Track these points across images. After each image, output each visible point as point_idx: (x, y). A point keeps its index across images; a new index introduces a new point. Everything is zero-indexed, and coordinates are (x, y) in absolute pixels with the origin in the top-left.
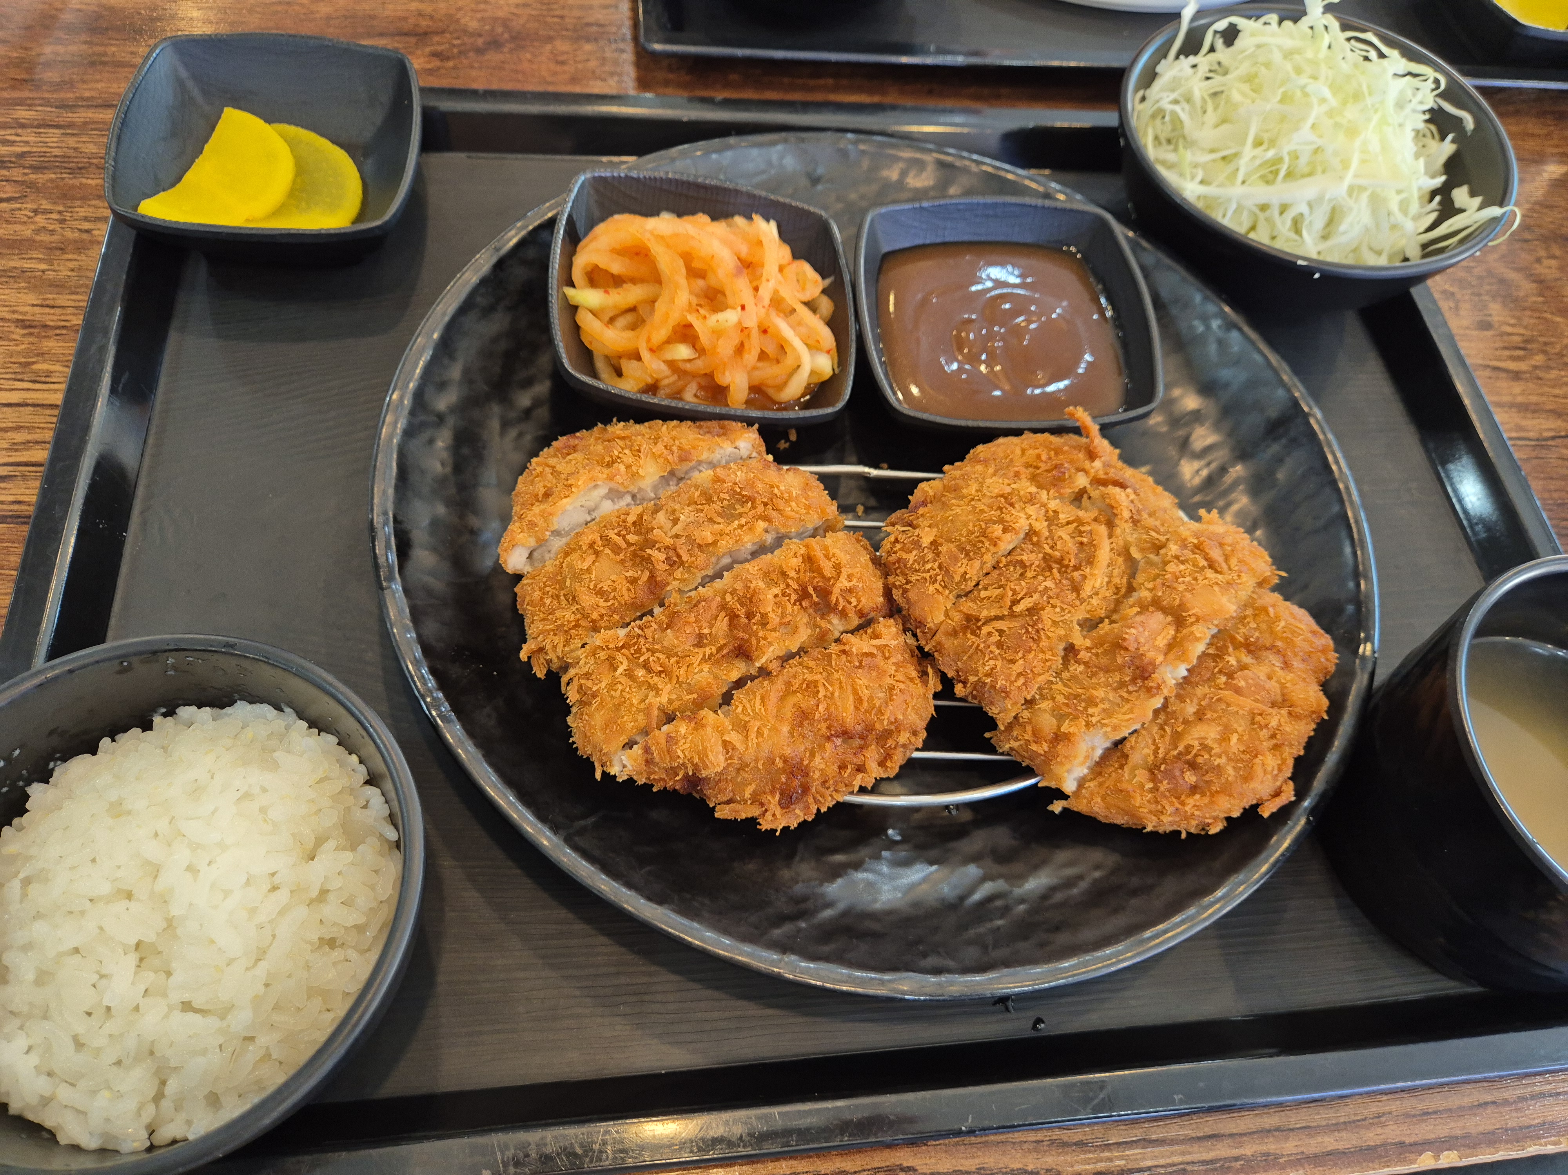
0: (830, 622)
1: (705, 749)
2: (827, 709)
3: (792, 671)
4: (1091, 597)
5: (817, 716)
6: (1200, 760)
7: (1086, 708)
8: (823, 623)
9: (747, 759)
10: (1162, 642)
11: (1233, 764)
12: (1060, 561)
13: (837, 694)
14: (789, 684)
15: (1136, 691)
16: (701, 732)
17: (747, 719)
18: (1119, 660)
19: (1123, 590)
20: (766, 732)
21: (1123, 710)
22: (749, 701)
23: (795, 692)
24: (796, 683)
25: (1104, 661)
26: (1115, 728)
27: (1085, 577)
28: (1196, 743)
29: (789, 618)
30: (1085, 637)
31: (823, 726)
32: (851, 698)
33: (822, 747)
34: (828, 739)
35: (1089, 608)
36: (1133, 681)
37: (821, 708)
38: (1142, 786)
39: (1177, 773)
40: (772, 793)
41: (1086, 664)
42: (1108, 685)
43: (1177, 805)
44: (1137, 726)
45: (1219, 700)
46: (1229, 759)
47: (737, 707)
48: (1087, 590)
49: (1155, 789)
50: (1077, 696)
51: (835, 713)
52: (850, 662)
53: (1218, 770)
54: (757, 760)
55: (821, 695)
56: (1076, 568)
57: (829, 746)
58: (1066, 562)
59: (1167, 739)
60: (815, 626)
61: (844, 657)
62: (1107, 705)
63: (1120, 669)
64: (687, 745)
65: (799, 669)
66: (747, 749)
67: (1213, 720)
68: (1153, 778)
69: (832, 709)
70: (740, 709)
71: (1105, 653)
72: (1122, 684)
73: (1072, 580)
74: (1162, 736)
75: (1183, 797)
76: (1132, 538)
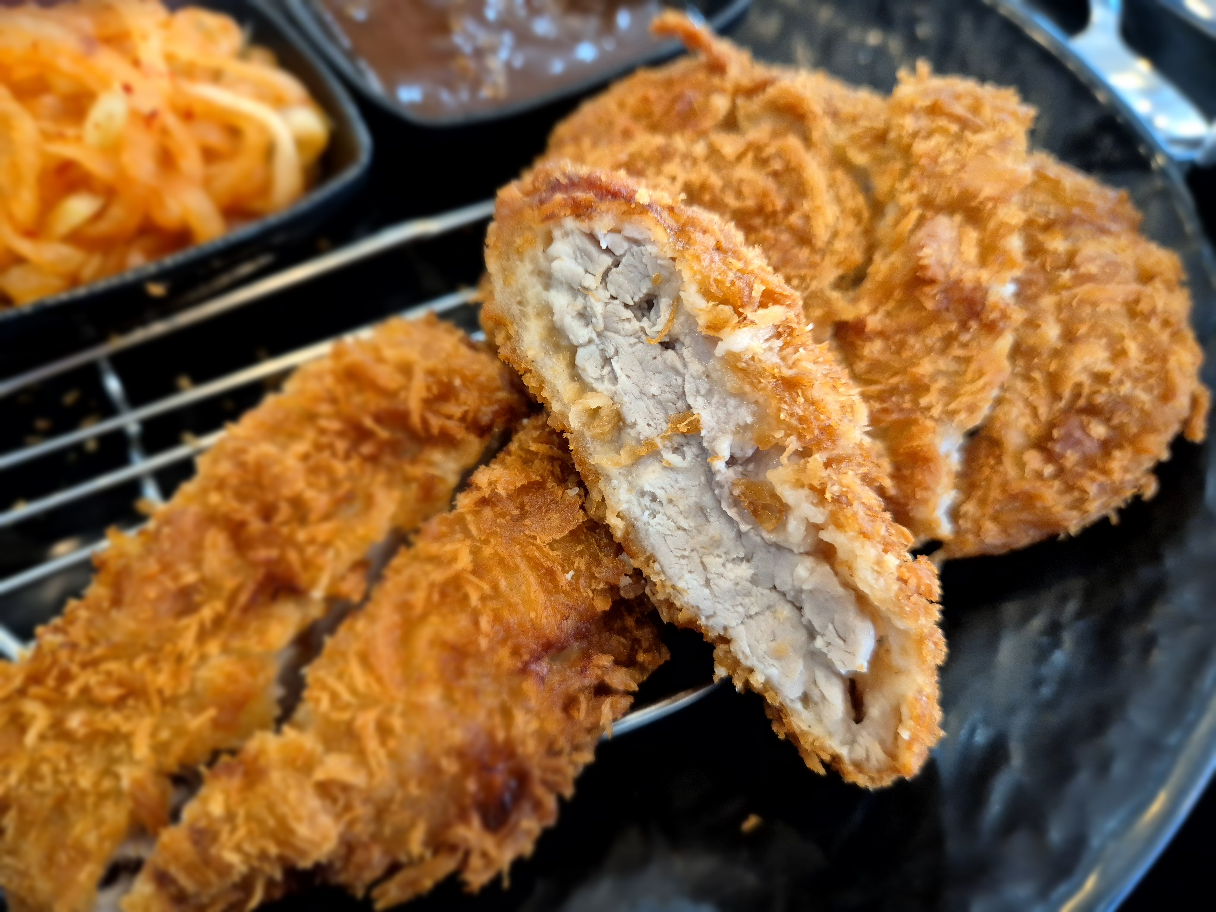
0: (431, 464)
1: (282, 822)
2: (497, 618)
3: (403, 578)
4: (830, 242)
5: (484, 643)
6: (1100, 399)
7: (915, 402)
8: (418, 471)
9: (382, 792)
10: (971, 252)
11: (1141, 385)
12: (760, 210)
13: (503, 584)
14: (404, 607)
15: (973, 339)
16: (262, 789)
17: (345, 716)
18: (930, 305)
19: (866, 214)
20: (397, 723)
21: (969, 376)
22: (340, 676)
23: (423, 617)
24: (418, 598)
25: (907, 317)
26: (972, 409)
27: (807, 218)
28: (1084, 378)
29: (345, 487)
30: (855, 301)
31: (504, 654)
32: (532, 579)
33: (517, 694)
34: (524, 671)
35: (835, 259)
36: (964, 326)
37: (485, 623)
38: (1039, 475)
39: (1078, 434)
40: (463, 817)
41: (882, 334)
42: (929, 350)
43: (1101, 478)
44: (995, 393)
45: (1082, 302)
46: (1136, 381)
47: (317, 701)
48: (821, 235)
49: (1060, 472)
50: (893, 391)
51: (513, 620)
52: (503, 515)
53: (1127, 402)
54: (402, 782)
55: (474, 599)
56: (789, 209)
57: (529, 686)
58: (769, 208)
59: (1043, 391)
60: (407, 481)
61: (487, 512)
62: (941, 383)
63: (935, 317)
64: (242, 832)
65: (415, 569)
66: (371, 774)
67: (1088, 335)
68: (1050, 457)
69: (506, 614)
70: (325, 703)
71: (901, 305)
72: (949, 340)
73: (791, 229)
74: (1034, 390)
75: (1100, 464)
76: (840, 137)
